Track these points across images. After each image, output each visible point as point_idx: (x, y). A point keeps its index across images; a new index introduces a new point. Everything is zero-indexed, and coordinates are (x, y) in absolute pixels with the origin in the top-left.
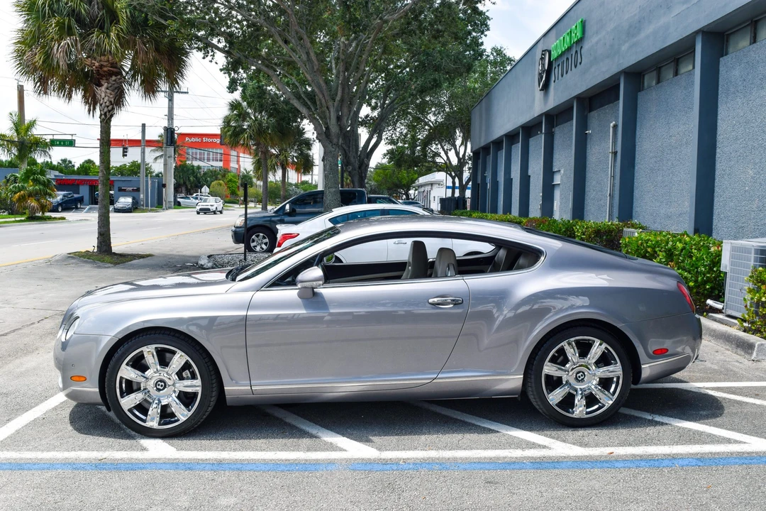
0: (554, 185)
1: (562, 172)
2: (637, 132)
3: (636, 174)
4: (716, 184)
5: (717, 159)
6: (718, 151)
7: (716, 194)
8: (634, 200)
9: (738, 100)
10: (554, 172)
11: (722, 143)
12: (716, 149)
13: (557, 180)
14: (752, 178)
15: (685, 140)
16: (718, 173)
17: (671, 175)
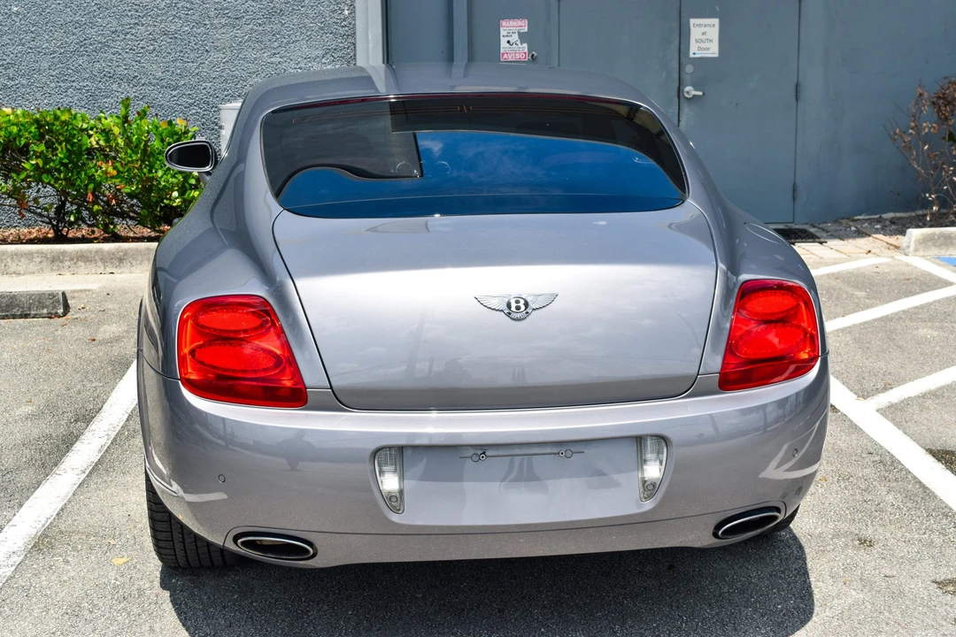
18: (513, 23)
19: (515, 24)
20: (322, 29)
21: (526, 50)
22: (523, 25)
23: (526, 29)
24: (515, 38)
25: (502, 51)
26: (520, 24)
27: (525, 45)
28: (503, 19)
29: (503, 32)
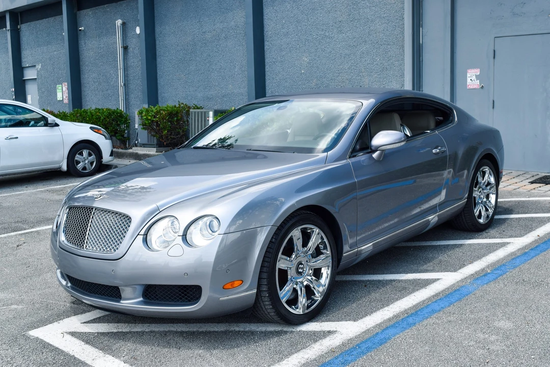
0: (25, 80)
1: (39, 67)
2: (156, 29)
3: (159, 66)
4: (267, 70)
5: (265, 50)
6: (266, 43)
7: (267, 77)
8: (159, 87)
9: (287, 4)
10: (23, 68)
11: (271, 37)
12: (264, 43)
13: (29, 74)
14: (308, 63)
15: (224, 35)
16: (267, 61)
17: (208, 65)
18: (473, 71)
19: (474, 71)
20: (401, 76)
21: (479, 84)
22: (477, 72)
23: (479, 73)
24: (474, 78)
25: (468, 84)
26: (476, 71)
27: (478, 81)
28: (469, 69)
29: (468, 75)
